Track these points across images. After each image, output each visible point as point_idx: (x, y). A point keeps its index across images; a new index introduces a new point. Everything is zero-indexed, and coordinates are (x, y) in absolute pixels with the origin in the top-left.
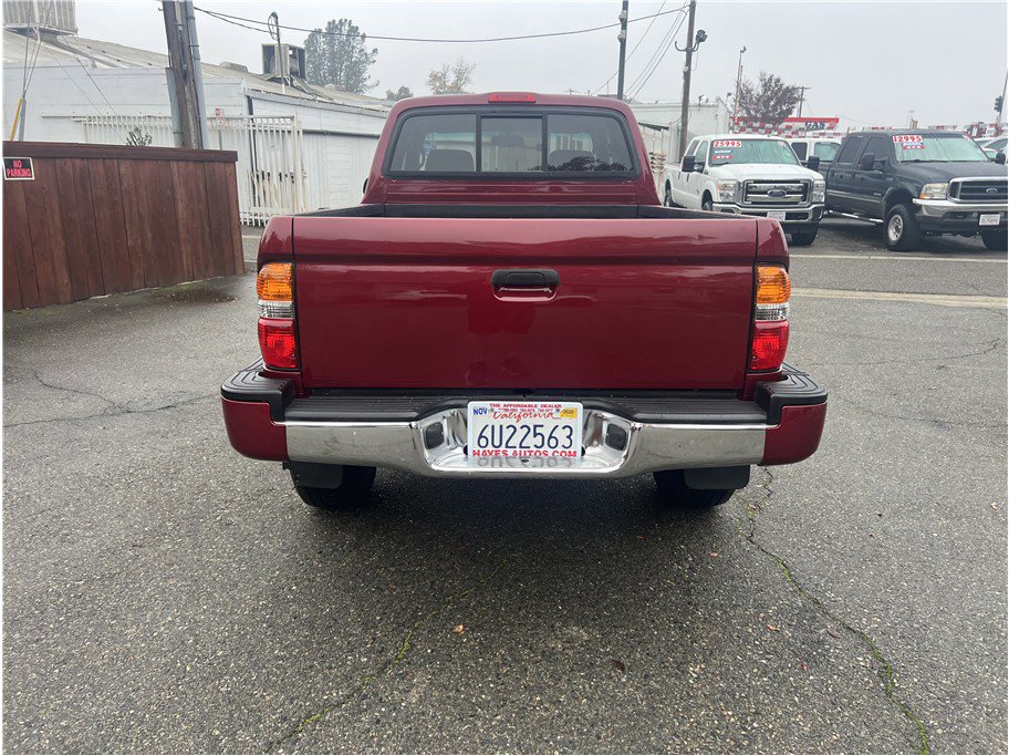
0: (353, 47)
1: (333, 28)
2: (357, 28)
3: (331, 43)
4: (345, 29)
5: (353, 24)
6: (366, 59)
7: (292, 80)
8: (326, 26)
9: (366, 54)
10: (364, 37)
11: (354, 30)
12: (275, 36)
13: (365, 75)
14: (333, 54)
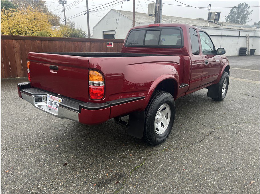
0: (245, 10)
1: (240, 5)
2: (248, 5)
3: (238, 10)
4: (244, 6)
5: (247, 4)
6: (249, 13)
7: (215, 21)
8: (238, 5)
9: (249, 12)
10: (249, 7)
11: (246, 6)
12: (209, 10)
13: (247, 18)
14: (238, 13)
